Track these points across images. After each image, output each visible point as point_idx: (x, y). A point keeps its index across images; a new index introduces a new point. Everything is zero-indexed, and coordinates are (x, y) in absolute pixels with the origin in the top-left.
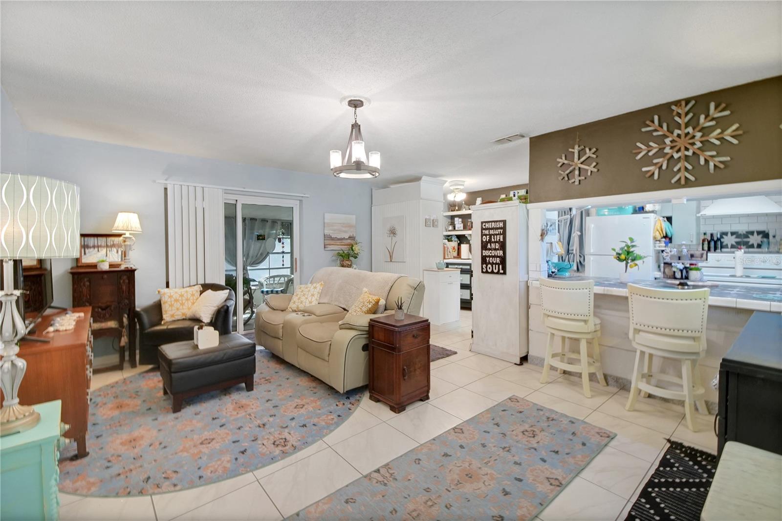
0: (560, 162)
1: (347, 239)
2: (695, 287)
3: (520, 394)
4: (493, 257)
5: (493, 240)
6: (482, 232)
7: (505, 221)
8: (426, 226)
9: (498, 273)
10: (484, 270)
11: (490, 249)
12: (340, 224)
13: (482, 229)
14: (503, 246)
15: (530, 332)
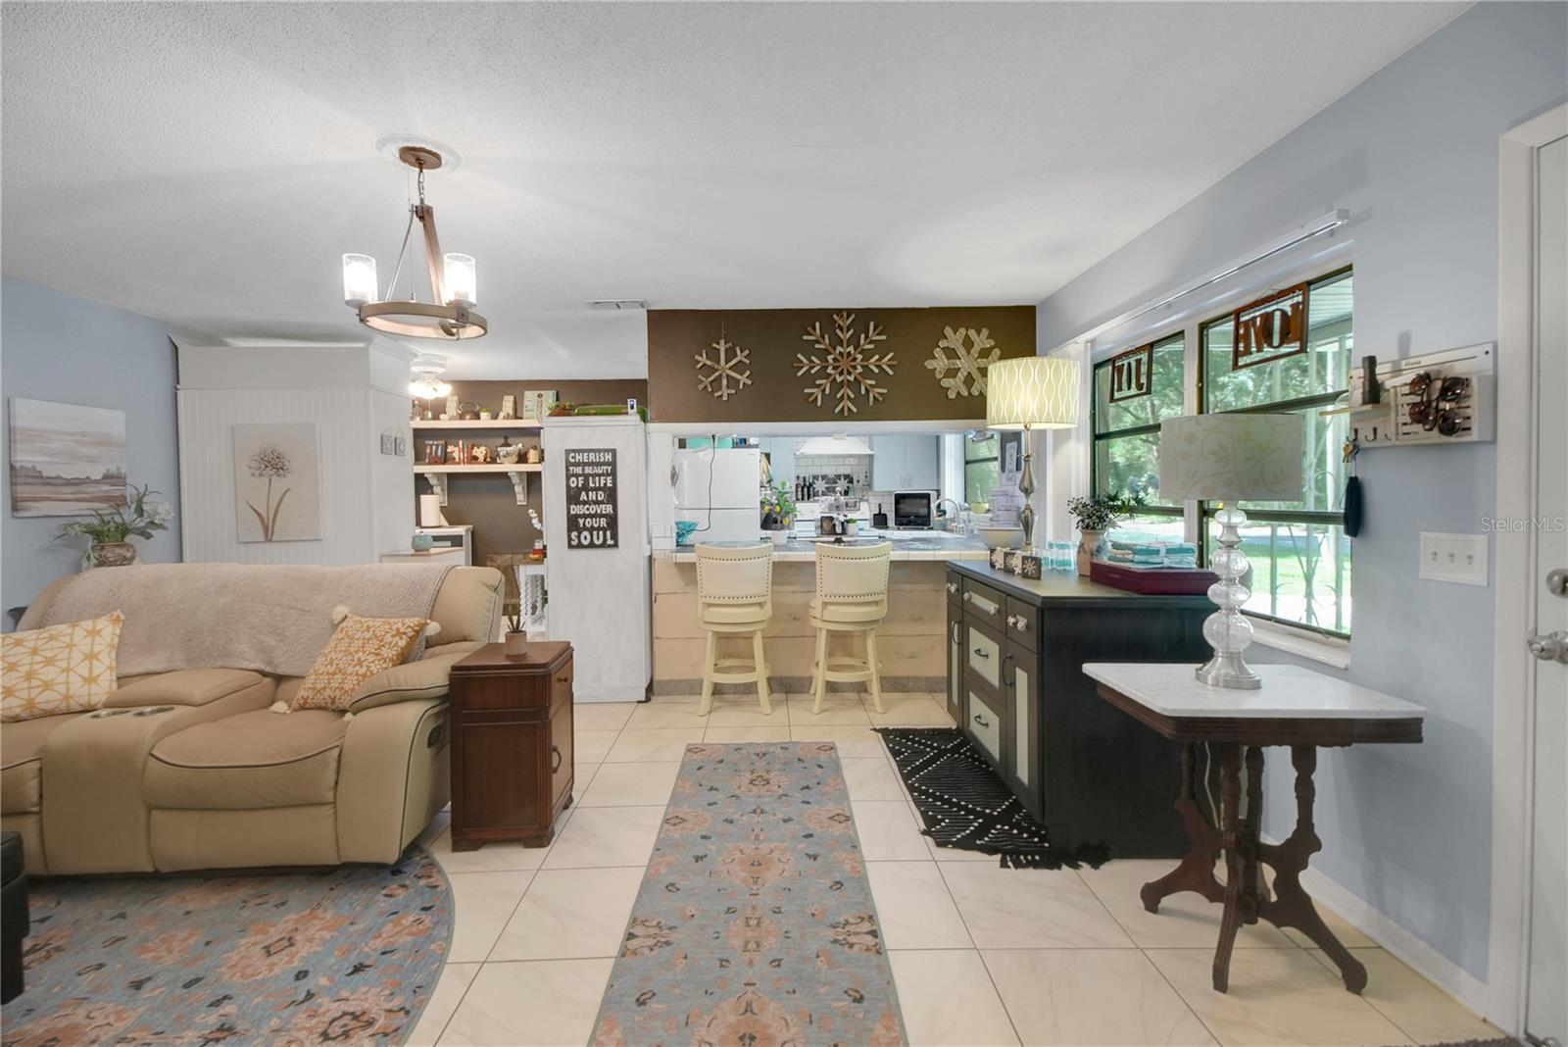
0: (699, 362)
1: (96, 482)
2: (850, 543)
3: (697, 739)
4: (591, 516)
5: (591, 485)
6: (567, 470)
7: (615, 450)
8: (382, 452)
9: (604, 545)
10: (575, 543)
11: (585, 503)
12: (73, 434)
13: (568, 465)
14: (612, 496)
15: (656, 642)
